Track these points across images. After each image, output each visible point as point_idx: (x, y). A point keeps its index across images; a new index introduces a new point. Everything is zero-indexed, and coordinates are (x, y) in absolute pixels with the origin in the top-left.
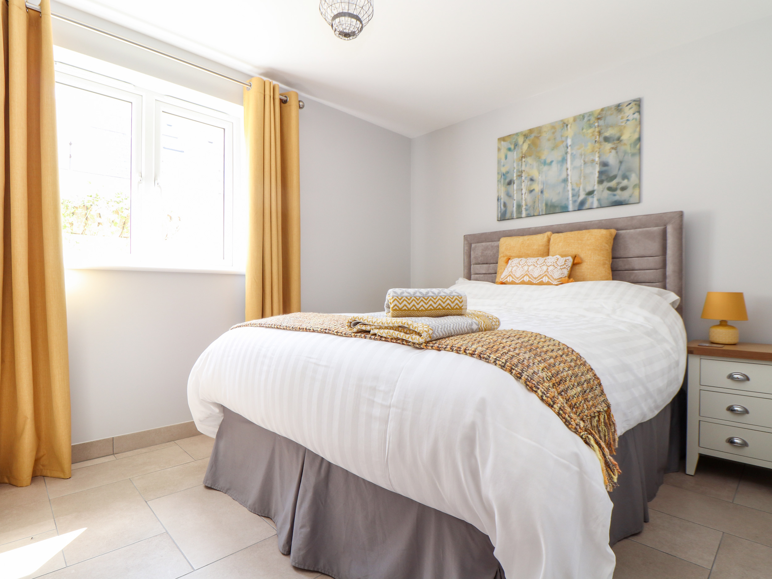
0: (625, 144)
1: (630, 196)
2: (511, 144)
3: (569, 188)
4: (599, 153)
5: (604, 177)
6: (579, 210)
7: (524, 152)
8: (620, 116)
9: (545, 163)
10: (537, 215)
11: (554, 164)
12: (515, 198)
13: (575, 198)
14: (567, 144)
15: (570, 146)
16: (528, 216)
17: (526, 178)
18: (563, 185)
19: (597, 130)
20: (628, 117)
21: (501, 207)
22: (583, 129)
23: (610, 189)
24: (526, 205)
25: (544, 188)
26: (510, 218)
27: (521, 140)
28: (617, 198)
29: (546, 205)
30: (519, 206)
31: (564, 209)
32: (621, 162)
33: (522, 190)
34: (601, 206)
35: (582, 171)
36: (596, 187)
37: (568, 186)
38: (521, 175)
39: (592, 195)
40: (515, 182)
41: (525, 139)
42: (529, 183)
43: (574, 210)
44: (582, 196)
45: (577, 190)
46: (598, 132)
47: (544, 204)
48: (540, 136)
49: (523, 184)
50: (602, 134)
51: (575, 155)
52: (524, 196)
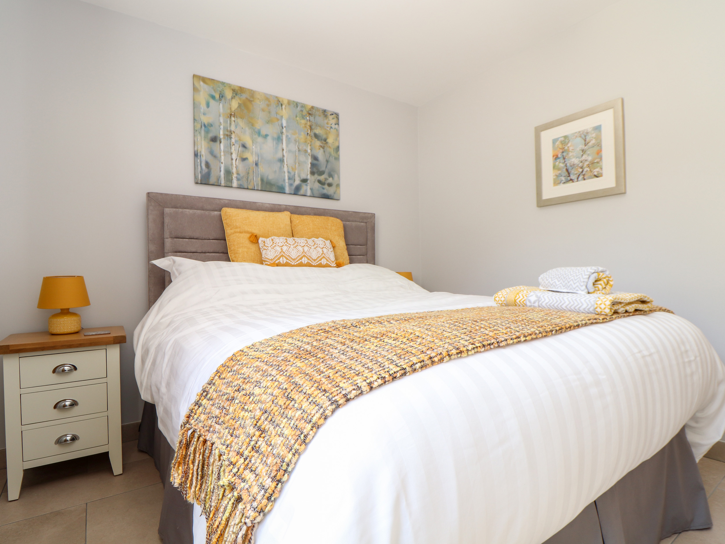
0: (330, 147)
1: (335, 193)
2: (215, 91)
3: (286, 169)
4: (310, 145)
5: (315, 170)
6: (294, 194)
7: (233, 109)
8: (326, 121)
9: (259, 133)
10: (251, 188)
11: (269, 138)
12: (222, 160)
13: (291, 182)
14: (282, 124)
15: (285, 127)
16: (240, 187)
17: (236, 141)
18: (279, 164)
19: (309, 123)
20: (331, 125)
21: (201, 167)
22: (296, 117)
23: (319, 182)
24: (238, 174)
25: (259, 161)
26: (216, 184)
27: (229, 94)
28: (325, 191)
29: (262, 180)
30: (228, 173)
31: (281, 190)
32: (327, 161)
33: (232, 154)
34: (313, 196)
35: (297, 157)
36: (309, 177)
37: (284, 167)
38: (230, 136)
39: (306, 183)
40: (222, 140)
41: (234, 95)
42: (241, 149)
43: (290, 193)
44: (297, 182)
45: (292, 174)
46: (309, 126)
47: (259, 179)
48: (253, 101)
49: (233, 148)
50: (313, 129)
51: (290, 138)
52: (234, 161)
